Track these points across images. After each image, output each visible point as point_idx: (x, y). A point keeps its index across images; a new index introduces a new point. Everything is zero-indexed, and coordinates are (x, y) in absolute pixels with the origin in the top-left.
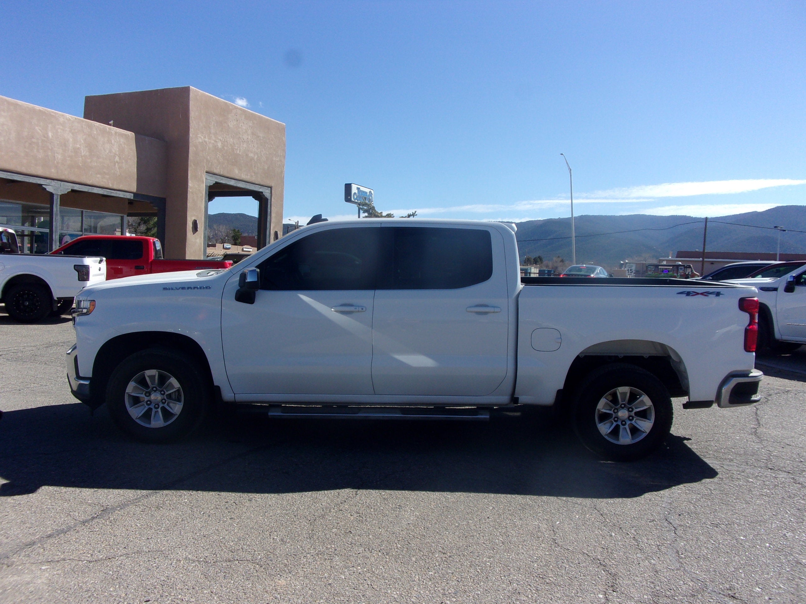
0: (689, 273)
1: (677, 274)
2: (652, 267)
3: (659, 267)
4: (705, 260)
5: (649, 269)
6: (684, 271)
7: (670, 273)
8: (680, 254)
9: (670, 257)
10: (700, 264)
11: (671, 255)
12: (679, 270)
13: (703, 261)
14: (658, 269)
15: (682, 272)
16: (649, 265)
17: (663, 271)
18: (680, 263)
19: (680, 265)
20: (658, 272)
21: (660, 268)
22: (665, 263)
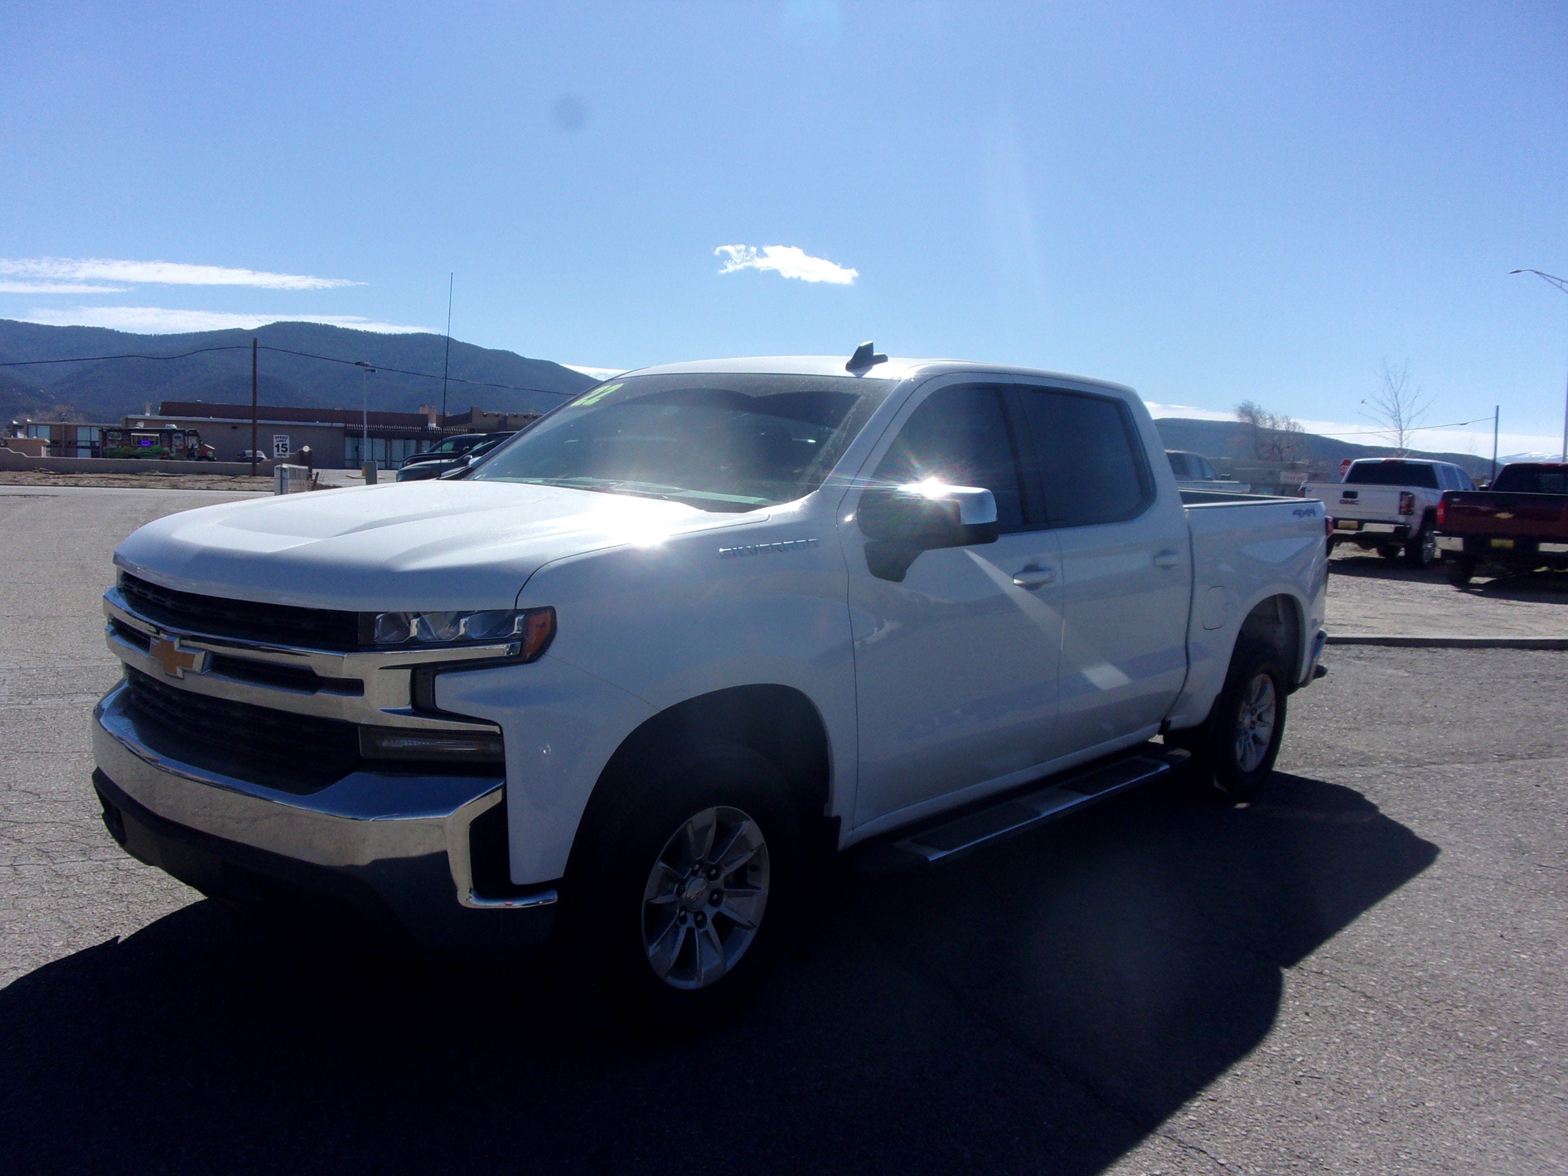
0: (193, 445)
1: (171, 447)
2: (116, 434)
3: (132, 434)
4: (259, 421)
5: (110, 438)
6: (185, 443)
7: (156, 447)
8: (168, 409)
9: (148, 414)
10: (251, 430)
11: (148, 408)
12: (174, 439)
13: (254, 424)
14: (130, 440)
15: (181, 445)
16: (109, 431)
17: (139, 443)
18: (174, 426)
19: (174, 431)
20: (129, 445)
21: (134, 436)
22: (141, 425)
